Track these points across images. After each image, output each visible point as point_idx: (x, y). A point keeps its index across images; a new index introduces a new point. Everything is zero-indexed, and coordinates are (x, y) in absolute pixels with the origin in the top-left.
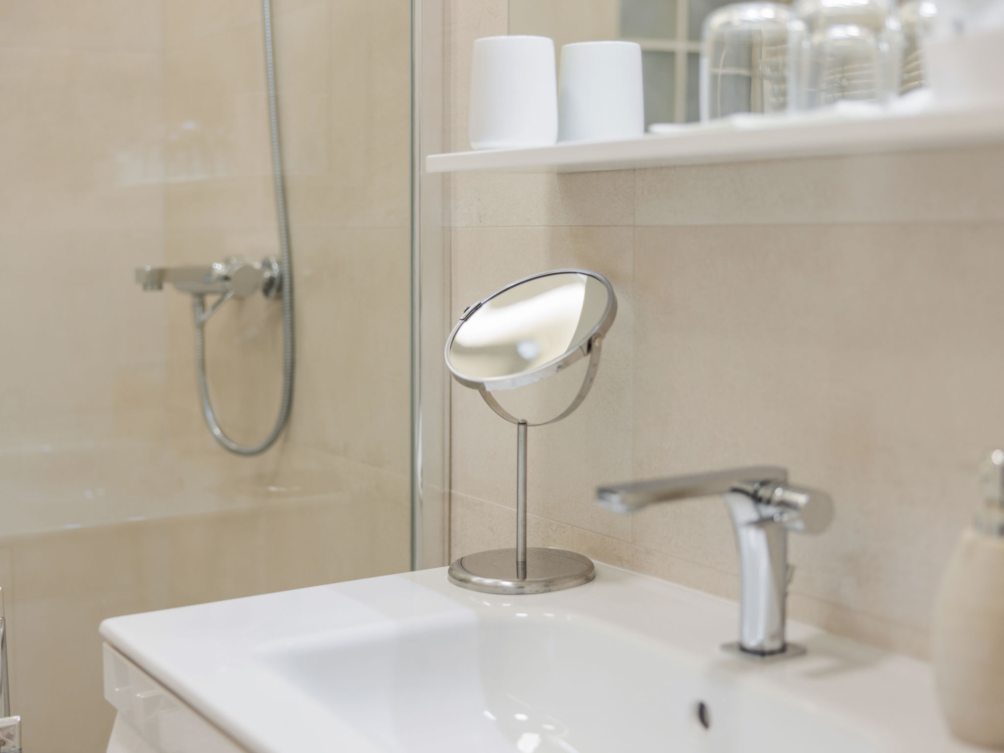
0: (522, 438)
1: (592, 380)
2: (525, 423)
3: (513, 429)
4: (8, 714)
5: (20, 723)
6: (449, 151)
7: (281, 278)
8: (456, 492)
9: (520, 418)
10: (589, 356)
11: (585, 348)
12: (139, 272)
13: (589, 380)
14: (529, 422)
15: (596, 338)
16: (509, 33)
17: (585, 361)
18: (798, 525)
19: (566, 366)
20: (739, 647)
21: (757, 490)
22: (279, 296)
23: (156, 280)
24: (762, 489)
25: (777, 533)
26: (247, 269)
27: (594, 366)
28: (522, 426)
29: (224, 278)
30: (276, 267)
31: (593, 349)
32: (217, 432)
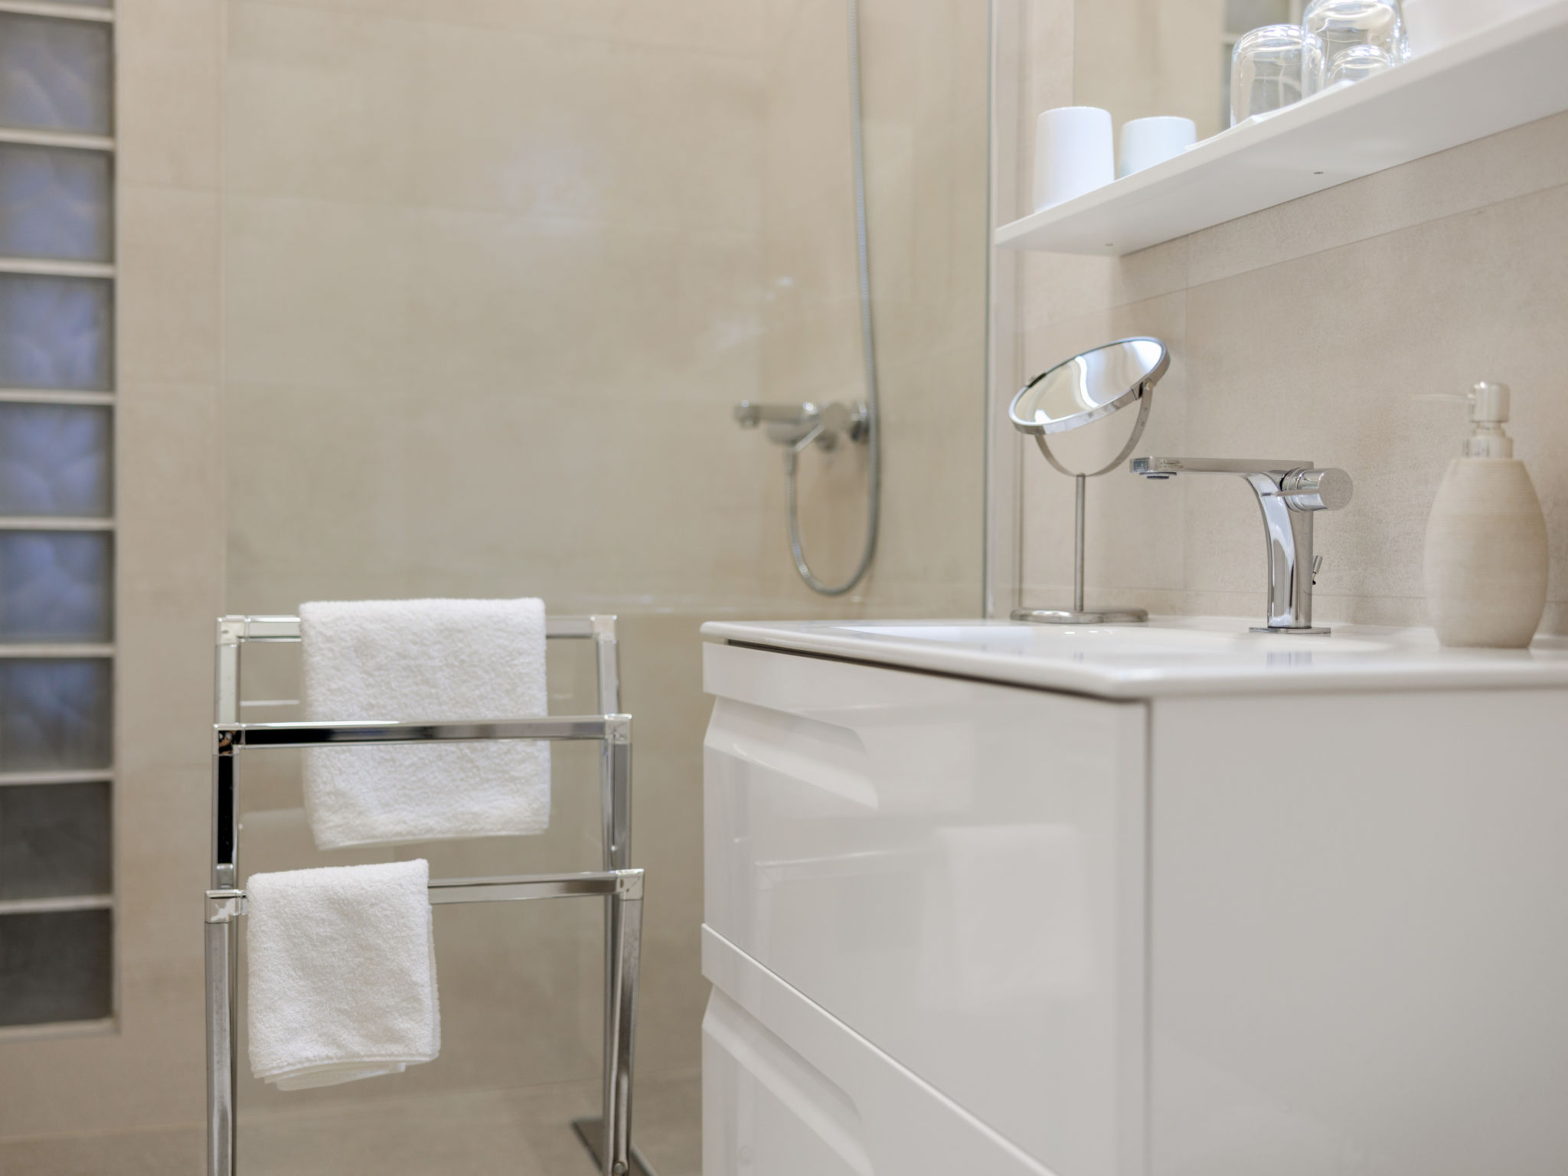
0: (1080, 490)
1: (1143, 424)
2: (1083, 476)
3: (1072, 481)
4: (620, 711)
5: (632, 719)
6: (1023, 216)
7: (868, 423)
9: (1078, 473)
10: (1141, 399)
11: (1137, 393)
12: (738, 408)
13: (1141, 423)
14: (1087, 474)
15: (1146, 383)
16: (1074, 104)
17: (1138, 403)
18: (1318, 501)
19: (1118, 408)
20: (1266, 627)
21: (1282, 480)
22: (866, 442)
23: (753, 416)
24: (1287, 478)
25: (1302, 518)
26: (836, 408)
27: (1145, 409)
28: (1080, 479)
29: (814, 418)
30: (863, 411)
31: (1144, 392)
32: (804, 570)
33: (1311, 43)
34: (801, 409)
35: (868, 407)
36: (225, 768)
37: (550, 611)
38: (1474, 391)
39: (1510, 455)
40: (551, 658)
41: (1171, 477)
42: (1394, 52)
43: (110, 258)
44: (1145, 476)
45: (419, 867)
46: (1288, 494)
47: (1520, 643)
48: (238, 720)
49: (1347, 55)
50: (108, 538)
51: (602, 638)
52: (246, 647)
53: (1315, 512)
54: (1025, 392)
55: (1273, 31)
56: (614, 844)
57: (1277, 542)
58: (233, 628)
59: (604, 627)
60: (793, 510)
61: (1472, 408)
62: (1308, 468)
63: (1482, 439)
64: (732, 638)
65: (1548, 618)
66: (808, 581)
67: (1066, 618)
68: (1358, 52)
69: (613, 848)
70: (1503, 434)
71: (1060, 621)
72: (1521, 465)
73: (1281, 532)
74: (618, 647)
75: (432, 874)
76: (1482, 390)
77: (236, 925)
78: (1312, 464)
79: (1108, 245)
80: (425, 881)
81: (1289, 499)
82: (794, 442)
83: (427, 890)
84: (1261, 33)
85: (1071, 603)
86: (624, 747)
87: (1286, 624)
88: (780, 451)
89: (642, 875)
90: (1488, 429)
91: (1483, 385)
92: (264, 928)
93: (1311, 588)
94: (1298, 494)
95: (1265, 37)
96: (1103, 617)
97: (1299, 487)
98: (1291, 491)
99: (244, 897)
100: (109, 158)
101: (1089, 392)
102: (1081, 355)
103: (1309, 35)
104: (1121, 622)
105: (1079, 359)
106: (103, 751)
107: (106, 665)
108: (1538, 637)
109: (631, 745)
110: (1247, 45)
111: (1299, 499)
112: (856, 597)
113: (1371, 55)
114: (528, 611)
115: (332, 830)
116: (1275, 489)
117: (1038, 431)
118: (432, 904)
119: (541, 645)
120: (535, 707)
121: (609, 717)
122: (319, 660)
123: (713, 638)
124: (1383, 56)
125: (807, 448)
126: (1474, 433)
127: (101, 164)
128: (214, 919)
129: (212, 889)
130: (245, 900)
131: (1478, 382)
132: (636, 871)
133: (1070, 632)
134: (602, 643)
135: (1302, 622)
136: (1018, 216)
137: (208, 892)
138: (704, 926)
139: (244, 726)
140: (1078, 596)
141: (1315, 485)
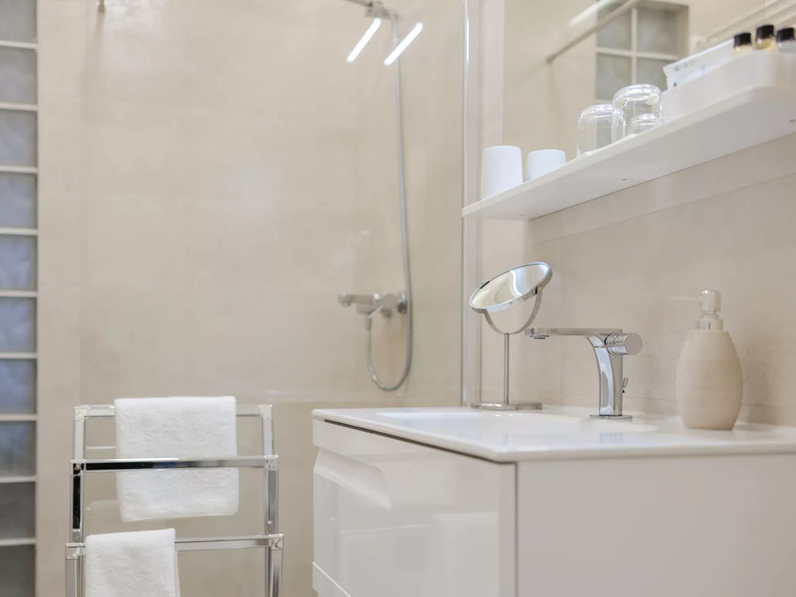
0: (507, 342)
2: (508, 334)
3: (502, 338)
5: (279, 458)
7: (406, 303)
8: (484, 388)
9: (506, 332)
10: (536, 296)
11: (534, 292)
12: (340, 297)
13: (537, 307)
14: (511, 333)
15: (539, 287)
16: (504, 144)
17: (535, 297)
18: (624, 350)
19: (525, 299)
20: (598, 414)
21: (606, 338)
22: (406, 313)
23: (349, 300)
24: (609, 337)
25: (617, 360)
26: (389, 296)
27: (538, 301)
28: (507, 335)
29: (378, 301)
30: (404, 297)
31: (538, 292)
32: (375, 378)
33: (618, 112)
34: (372, 297)
35: (406, 296)
36: (77, 482)
37: (238, 403)
38: (701, 295)
39: (721, 328)
40: (238, 426)
41: (546, 338)
42: (660, 117)
43: (35, 226)
44: (533, 338)
45: (170, 532)
46: (608, 347)
47: (728, 427)
48: (84, 457)
49: (638, 119)
50: (34, 362)
51: (265, 417)
52: (88, 420)
53: (624, 356)
54: (478, 291)
55: (599, 108)
56: (269, 520)
57: (604, 373)
58: (82, 412)
59: (266, 410)
60: (370, 347)
61: (701, 304)
62: (620, 333)
63: (706, 320)
64: (328, 419)
65: (744, 413)
66: (376, 383)
67: (499, 407)
68: (645, 117)
69: (269, 522)
70: (717, 318)
71: (496, 409)
72: (727, 334)
73: (606, 367)
74: (272, 421)
75: (177, 535)
76: (706, 294)
77: (81, 560)
78: (621, 330)
79: (521, 215)
80: (173, 539)
81: (609, 349)
82: (369, 313)
83: (174, 543)
84: (592, 109)
85: (502, 399)
86: (274, 472)
87: (608, 413)
88: (362, 318)
89: (282, 537)
90: (709, 315)
91: (706, 292)
92: (93, 563)
93: (622, 395)
94: (614, 346)
95: (594, 110)
96: (518, 407)
97: (614, 343)
98: (610, 345)
99: (84, 547)
100: (35, 177)
101: (517, 288)
102: (513, 269)
103: (616, 109)
104: (528, 409)
105: (512, 272)
106: (31, 468)
107: (33, 424)
108: (738, 423)
109: (278, 471)
110: (587, 113)
111: (614, 349)
112: (399, 393)
113: (651, 119)
114: (227, 403)
115: (129, 513)
116: (601, 343)
117: (484, 311)
118: (178, 551)
119: (233, 419)
120: (230, 451)
121: (268, 456)
122: (123, 428)
123: (318, 418)
124: (656, 119)
125: (377, 316)
126: (702, 317)
127: (32, 179)
128: (69, 558)
129: (70, 542)
130: (84, 548)
131: (704, 290)
132: (281, 535)
133: (498, 415)
134: (264, 419)
135: (617, 413)
136: (478, 201)
137: (66, 544)
138: (314, 563)
139: (85, 461)
140: (506, 395)
141: (622, 342)
